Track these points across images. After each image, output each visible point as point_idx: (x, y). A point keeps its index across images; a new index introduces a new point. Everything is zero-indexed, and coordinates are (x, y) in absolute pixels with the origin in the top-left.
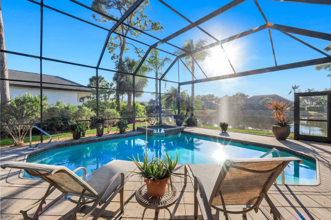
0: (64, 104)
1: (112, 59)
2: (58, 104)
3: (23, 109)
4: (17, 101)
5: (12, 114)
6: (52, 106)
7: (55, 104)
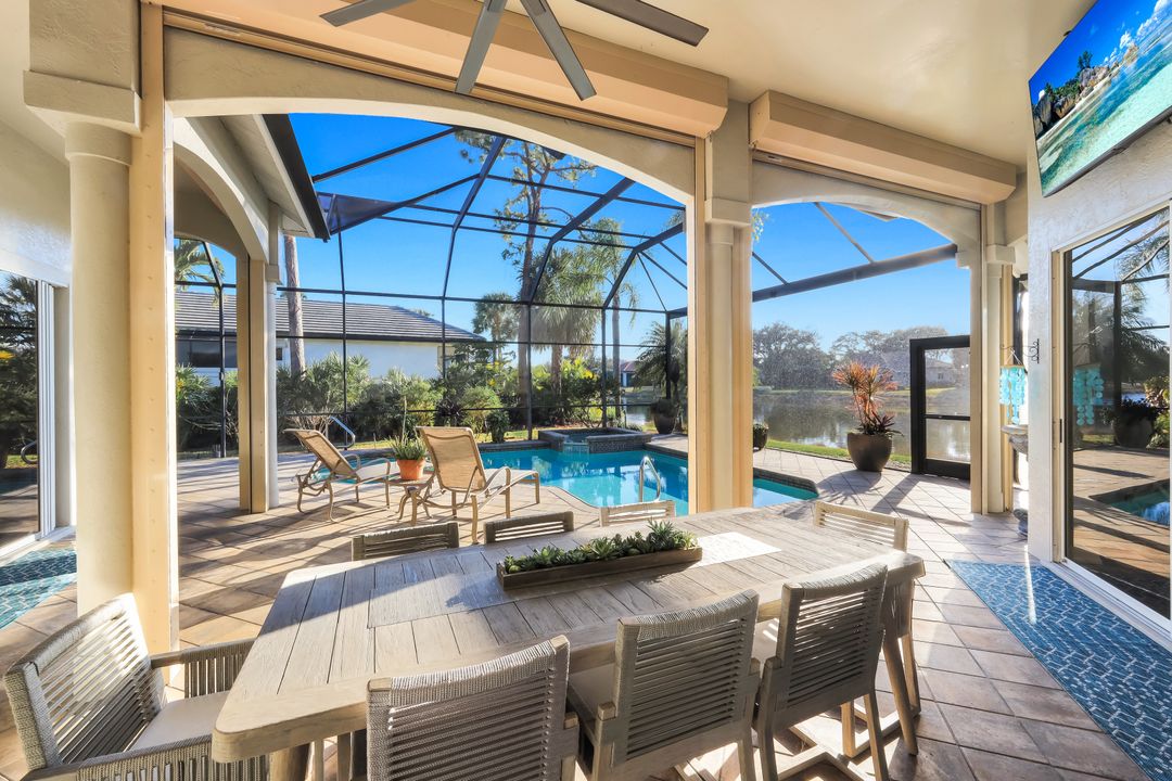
0: (403, 376)
1: (504, 257)
2: (392, 374)
3: (325, 387)
4: (317, 371)
5: (309, 398)
6: (377, 382)
7: (385, 375)
